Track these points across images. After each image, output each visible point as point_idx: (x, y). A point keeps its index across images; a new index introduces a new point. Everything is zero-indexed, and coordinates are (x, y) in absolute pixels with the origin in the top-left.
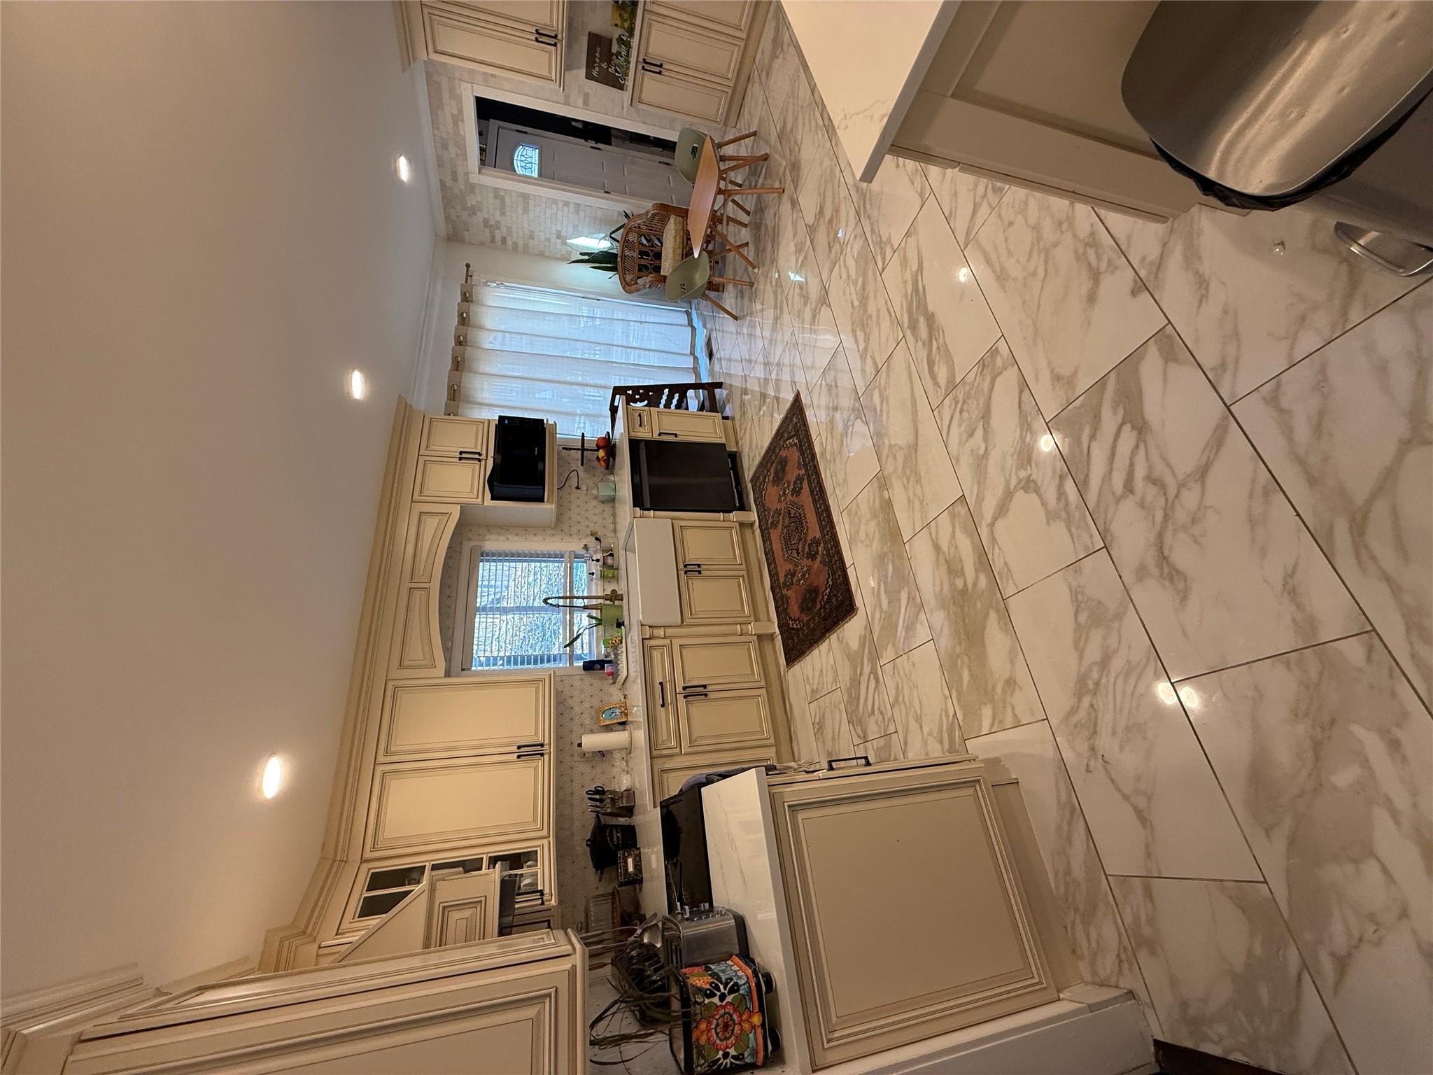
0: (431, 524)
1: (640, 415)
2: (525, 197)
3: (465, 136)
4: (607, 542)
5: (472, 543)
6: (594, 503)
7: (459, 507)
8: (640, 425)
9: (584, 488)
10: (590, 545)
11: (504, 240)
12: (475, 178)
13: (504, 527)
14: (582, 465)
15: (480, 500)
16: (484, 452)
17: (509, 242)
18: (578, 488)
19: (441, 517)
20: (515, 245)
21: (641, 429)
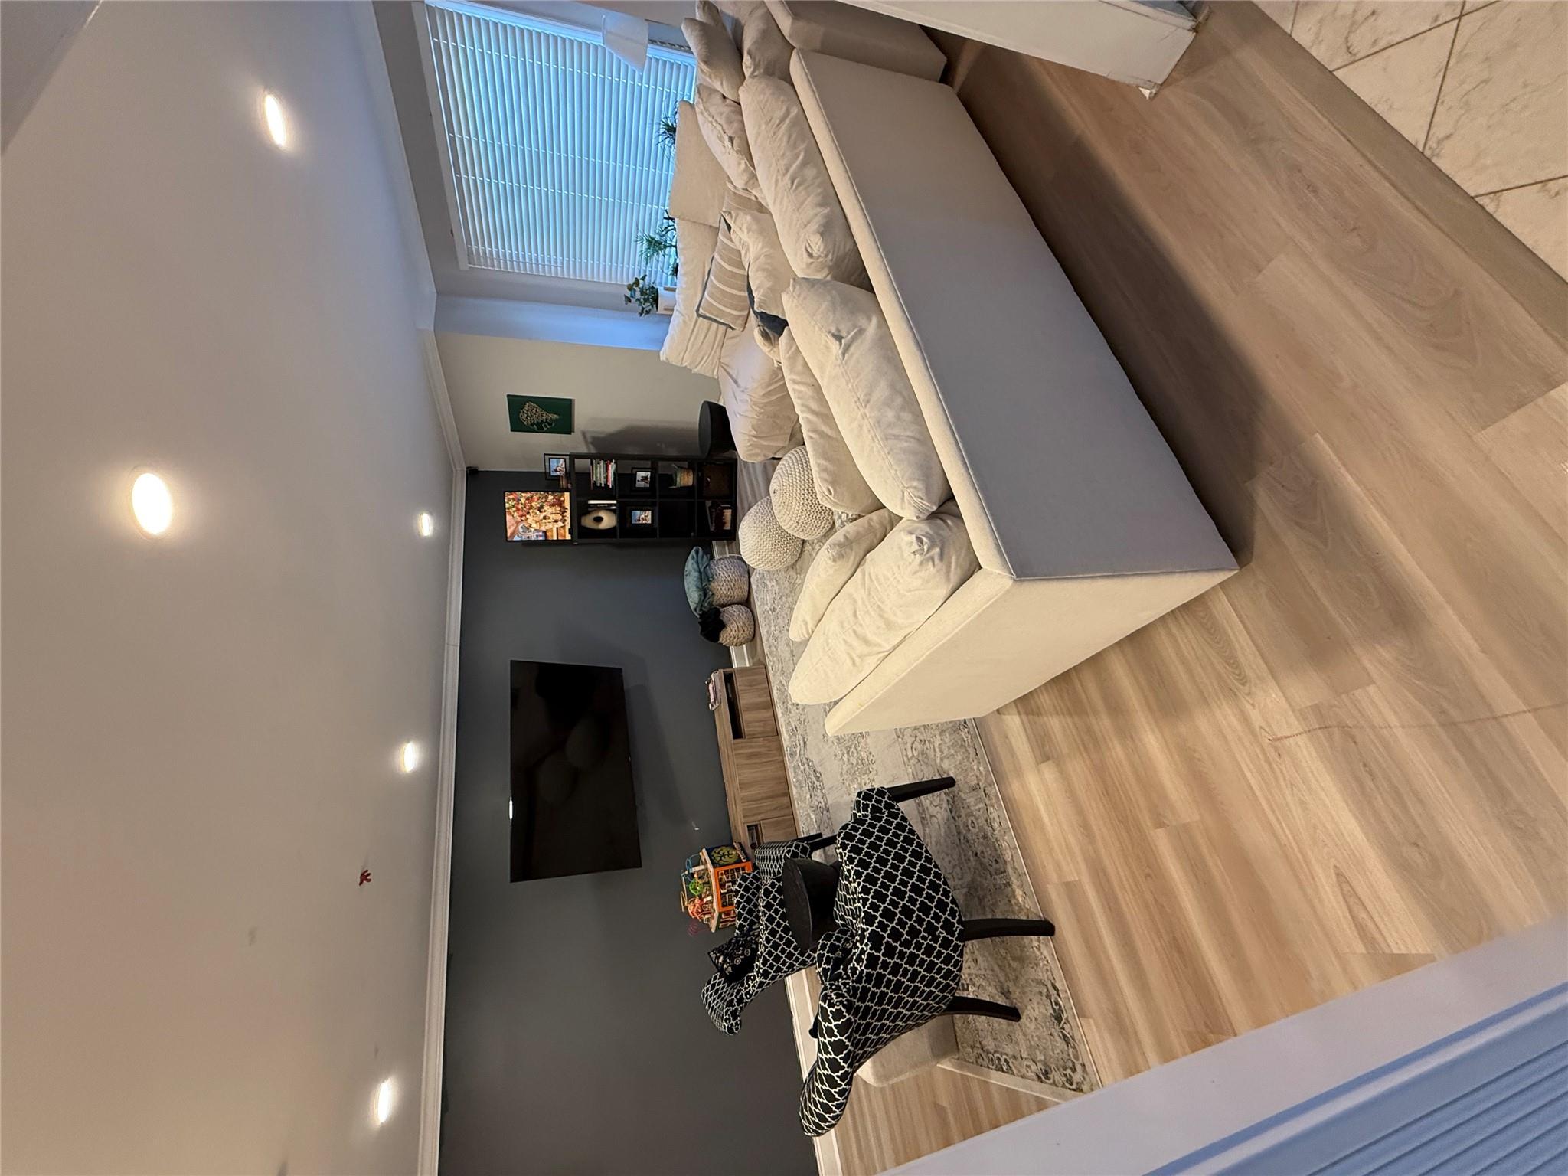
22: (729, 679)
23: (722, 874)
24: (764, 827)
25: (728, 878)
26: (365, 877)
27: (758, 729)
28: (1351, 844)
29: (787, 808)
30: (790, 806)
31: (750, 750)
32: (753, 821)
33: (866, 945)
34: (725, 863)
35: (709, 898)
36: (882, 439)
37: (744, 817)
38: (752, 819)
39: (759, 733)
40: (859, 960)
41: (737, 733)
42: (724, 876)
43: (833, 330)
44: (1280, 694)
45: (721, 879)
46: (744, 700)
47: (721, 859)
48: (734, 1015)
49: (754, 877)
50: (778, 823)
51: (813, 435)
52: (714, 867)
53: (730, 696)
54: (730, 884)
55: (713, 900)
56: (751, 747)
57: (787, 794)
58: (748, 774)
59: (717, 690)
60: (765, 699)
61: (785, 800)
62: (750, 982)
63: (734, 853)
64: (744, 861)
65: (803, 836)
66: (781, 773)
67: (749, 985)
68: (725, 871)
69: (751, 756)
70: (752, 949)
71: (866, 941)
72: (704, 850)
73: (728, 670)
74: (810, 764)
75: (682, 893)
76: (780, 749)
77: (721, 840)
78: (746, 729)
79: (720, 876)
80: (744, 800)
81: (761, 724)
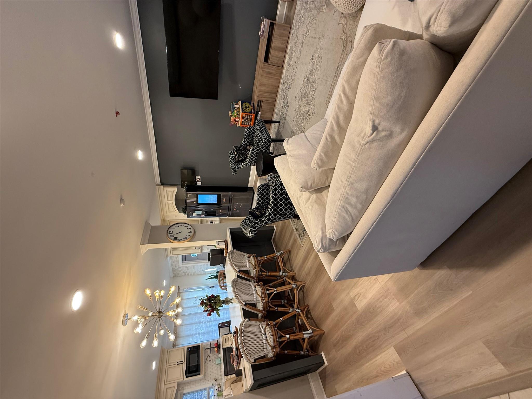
0: (170, 391)
1: (225, 339)
2: (194, 266)
3: (178, 260)
4: (219, 382)
5: (180, 392)
6: (215, 365)
7: (177, 383)
8: (226, 343)
9: (212, 361)
10: (214, 383)
11: (188, 274)
12: (181, 266)
13: (189, 383)
14: (211, 353)
15: (183, 379)
16: (184, 361)
17: (190, 274)
18: (210, 361)
19: (172, 388)
20: (191, 274)
21: (226, 344)
22: (272, 25)
23: (244, 115)
24: (264, 103)
25: (246, 117)
26: (117, 113)
27: (275, 61)
28: (367, 295)
29: (274, 99)
30: (276, 98)
31: (269, 71)
32: (260, 99)
33: (266, 219)
34: (246, 112)
35: (238, 120)
36: (342, 205)
37: (258, 97)
38: (260, 98)
39: (275, 63)
40: (263, 221)
41: (266, 60)
42: (245, 116)
43: (377, 121)
44: (387, 280)
45: (243, 116)
46: (275, 43)
47: (245, 109)
48: (235, 171)
49: (253, 129)
50: (269, 103)
51: (328, 138)
52: (242, 112)
53: (270, 34)
54: (246, 119)
55: (239, 121)
56: (270, 69)
57: (276, 93)
58: (264, 81)
59: (265, 31)
60: (284, 46)
61: (274, 95)
62: (242, 165)
63: (250, 108)
64: (253, 113)
65: (274, 120)
66: (277, 84)
67: (241, 166)
68: (245, 114)
69: (269, 73)
70: (245, 157)
71: (267, 218)
72: (240, 101)
73: (273, 22)
74: (287, 98)
75: (230, 111)
76: (281, 74)
77: (248, 99)
78: (270, 59)
79: (243, 115)
80: (260, 90)
81: (278, 59)
